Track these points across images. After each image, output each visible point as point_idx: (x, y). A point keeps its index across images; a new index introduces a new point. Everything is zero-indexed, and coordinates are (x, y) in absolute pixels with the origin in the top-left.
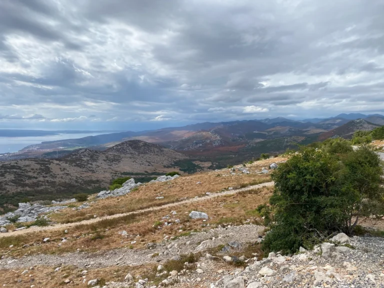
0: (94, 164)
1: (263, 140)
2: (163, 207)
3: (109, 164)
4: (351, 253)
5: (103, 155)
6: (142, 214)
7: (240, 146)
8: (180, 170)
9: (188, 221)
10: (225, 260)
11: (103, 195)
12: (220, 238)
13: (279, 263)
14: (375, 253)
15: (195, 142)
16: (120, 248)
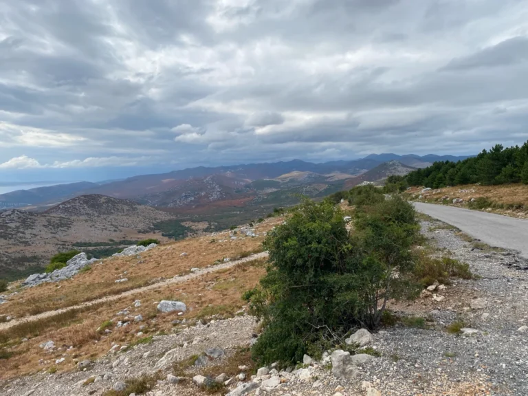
0: (28, 231)
1: (276, 190)
2: (124, 294)
3: (53, 231)
4: (374, 364)
5: (43, 218)
6: (88, 309)
7: (246, 199)
8: (163, 235)
9: (155, 316)
10: (195, 382)
11: (33, 280)
12: (195, 342)
13: (269, 389)
14: (407, 360)
15: (184, 194)
16: (33, 374)
